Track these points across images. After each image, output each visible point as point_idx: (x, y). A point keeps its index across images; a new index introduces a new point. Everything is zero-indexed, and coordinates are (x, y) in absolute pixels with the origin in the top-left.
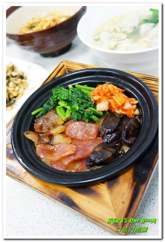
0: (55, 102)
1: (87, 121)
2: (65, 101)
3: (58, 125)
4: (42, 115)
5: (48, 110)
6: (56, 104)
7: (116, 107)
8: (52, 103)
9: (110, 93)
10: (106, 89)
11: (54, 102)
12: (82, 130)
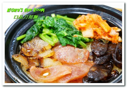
0: (40, 30)
1: (75, 46)
2: (50, 28)
3: (46, 50)
4: (28, 41)
5: (33, 37)
6: (40, 31)
7: (102, 34)
8: (36, 30)
9: (94, 22)
10: (90, 18)
11: (38, 29)
12: (71, 54)
